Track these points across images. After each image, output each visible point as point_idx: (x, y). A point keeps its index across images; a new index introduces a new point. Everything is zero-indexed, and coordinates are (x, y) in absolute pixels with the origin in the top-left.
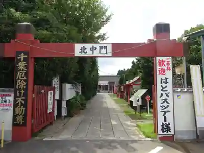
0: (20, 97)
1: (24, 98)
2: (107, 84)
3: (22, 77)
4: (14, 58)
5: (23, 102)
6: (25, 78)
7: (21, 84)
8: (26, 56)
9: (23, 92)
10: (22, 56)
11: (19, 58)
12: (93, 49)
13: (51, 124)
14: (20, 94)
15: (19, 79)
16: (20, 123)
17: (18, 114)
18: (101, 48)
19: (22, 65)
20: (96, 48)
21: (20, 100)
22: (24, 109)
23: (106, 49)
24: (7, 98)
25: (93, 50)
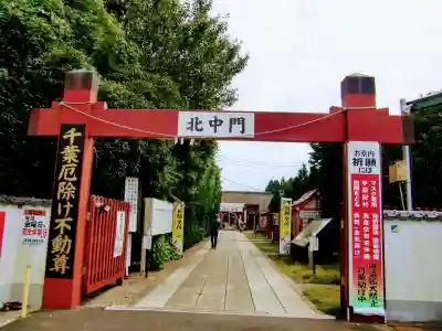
0: (62, 216)
1: (70, 219)
2: (241, 210)
3: (69, 176)
4: (56, 137)
5: (69, 228)
6: (75, 179)
7: (65, 190)
8: (79, 134)
9: (68, 206)
10: (72, 134)
11: (65, 137)
12: (216, 123)
13: (119, 283)
14: (64, 210)
15: (62, 180)
16: (61, 270)
17: (57, 253)
18: (232, 121)
19: (70, 153)
20: (221, 122)
21: (62, 224)
22: (70, 241)
23: (243, 124)
24: (38, 219)
25: (216, 126)
